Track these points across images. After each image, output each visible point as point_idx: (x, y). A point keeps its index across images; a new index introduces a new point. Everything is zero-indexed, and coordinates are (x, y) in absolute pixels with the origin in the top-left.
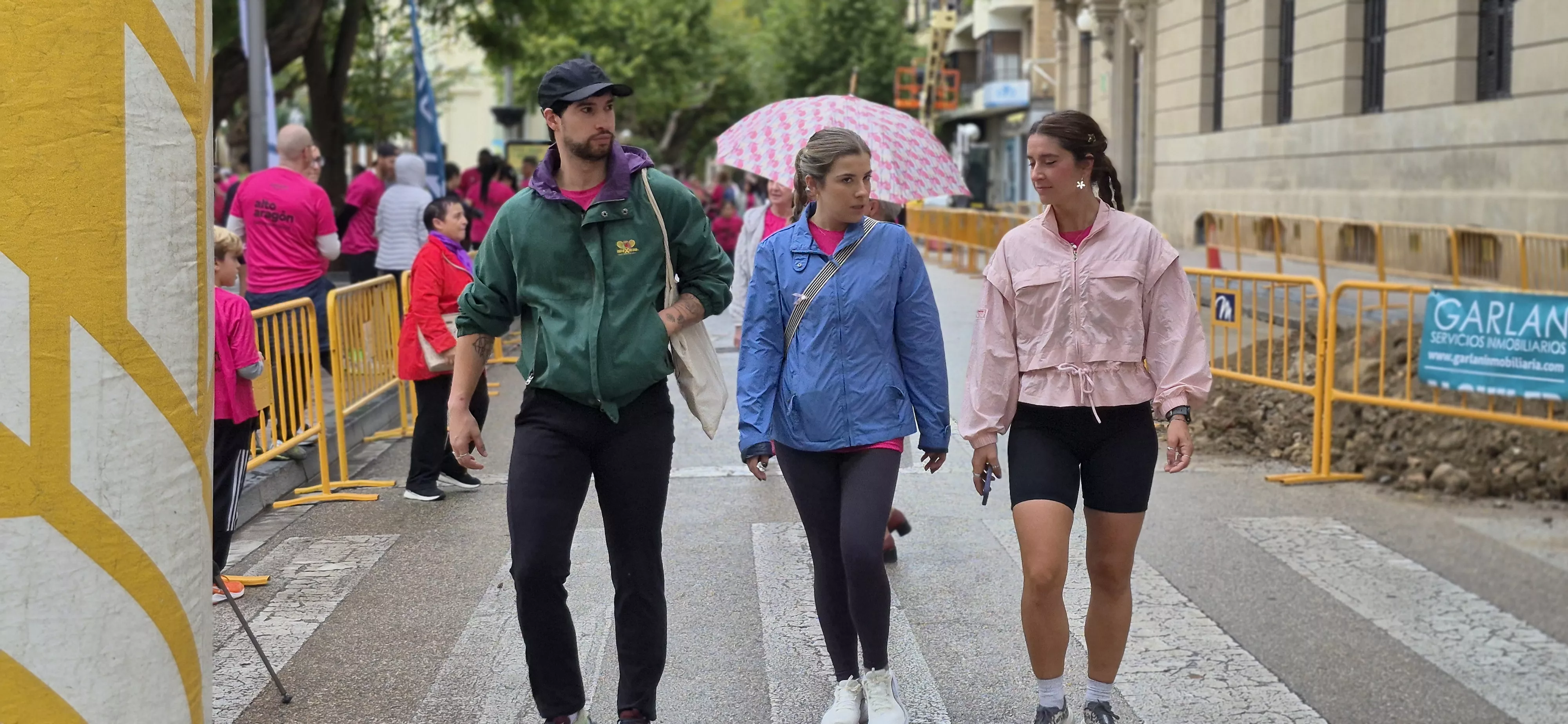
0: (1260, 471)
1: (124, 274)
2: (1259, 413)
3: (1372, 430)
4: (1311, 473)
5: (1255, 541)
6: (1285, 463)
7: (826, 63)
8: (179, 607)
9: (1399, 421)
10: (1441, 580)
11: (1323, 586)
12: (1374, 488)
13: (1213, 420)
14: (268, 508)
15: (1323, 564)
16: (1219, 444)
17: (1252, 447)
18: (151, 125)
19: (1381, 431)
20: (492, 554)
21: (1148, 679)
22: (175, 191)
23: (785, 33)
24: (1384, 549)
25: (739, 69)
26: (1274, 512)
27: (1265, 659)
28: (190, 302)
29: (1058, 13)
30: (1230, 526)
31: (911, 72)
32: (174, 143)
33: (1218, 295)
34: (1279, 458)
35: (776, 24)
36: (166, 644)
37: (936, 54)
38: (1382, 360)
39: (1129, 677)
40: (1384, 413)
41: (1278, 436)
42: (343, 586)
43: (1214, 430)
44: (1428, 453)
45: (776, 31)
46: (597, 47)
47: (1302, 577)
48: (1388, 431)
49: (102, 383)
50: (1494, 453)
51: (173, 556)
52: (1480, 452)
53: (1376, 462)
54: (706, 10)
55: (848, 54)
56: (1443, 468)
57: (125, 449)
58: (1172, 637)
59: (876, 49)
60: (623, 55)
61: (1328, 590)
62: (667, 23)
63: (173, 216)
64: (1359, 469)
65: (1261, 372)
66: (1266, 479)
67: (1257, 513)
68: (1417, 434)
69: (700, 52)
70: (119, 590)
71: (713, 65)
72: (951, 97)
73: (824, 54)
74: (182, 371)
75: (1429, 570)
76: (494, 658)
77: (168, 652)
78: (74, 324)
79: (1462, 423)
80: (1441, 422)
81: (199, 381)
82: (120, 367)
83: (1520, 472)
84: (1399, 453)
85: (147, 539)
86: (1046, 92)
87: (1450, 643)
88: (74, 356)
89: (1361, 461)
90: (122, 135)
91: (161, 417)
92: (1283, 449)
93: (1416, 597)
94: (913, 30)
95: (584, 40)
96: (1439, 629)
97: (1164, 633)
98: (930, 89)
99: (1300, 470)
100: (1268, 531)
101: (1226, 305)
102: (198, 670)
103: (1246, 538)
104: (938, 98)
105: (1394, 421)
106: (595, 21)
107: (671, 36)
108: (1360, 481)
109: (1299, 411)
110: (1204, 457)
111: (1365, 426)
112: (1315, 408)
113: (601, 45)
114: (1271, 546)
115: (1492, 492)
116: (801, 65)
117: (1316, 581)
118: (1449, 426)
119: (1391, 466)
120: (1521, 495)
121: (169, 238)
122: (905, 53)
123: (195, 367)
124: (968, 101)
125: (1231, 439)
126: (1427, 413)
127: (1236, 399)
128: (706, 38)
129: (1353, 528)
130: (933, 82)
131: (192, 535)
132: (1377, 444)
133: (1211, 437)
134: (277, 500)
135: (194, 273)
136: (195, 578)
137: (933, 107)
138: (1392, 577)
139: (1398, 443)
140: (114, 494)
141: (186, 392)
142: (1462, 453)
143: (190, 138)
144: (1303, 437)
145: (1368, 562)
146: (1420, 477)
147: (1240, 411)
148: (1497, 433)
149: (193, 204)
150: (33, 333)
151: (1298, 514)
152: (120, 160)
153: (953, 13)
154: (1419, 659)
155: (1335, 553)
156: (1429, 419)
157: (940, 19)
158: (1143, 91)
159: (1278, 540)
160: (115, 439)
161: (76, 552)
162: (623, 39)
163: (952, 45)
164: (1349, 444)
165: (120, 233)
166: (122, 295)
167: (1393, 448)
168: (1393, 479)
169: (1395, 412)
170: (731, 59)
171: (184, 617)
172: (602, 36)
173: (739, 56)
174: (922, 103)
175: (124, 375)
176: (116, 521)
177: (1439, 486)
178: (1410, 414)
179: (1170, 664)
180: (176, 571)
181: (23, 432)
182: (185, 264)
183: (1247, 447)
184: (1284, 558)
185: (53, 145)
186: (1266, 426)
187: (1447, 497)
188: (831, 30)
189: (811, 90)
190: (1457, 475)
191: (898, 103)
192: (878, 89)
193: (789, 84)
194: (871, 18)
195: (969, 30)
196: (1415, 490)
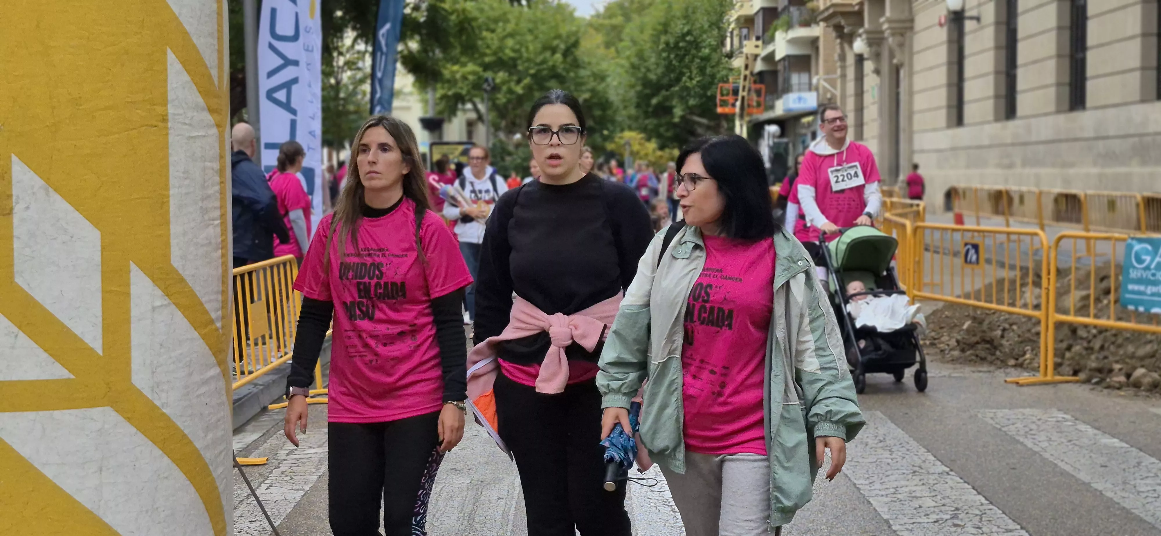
0: (1000, 375)
1: (169, 230)
2: (999, 332)
3: (1085, 344)
4: (1039, 377)
5: (998, 426)
6: (1019, 370)
7: (665, 81)
8: (210, 474)
9: (1105, 337)
10: (1141, 454)
11: (1051, 459)
12: (1087, 387)
13: (963, 338)
14: (265, 409)
15: (1051, 443)
16: (969, 356)
17: (994, 358)
18: (187, 121)
19: (1091, 344)
21: (922, 528)
22: (204, 169)
23: (635, 60)
24: (1096, 432)
25: (601, 87)
26: (1012, 406)
27: (1010, 513)
28: (216, 250)
29: (838, 41)
30: (980, 415)
31: (729, 86)
32: (204, 134)
33: (966, 244)
34: (1015, 366)
35: (628, 53)
36: (201, 501)
37: (748, 73)
38: (1092, 291)
39: (907, 526)
40: (1094, 331)
41: (1013, 349)
42: (321, 464)
43: (964, 346)
44: (1128, 360)
45: (628, 58)
46: (496, 72)
47: (1036, 453)
48: (1097, 344)
49: (154, 309)
51: (206, 436)
53: (1088, 367)
54: (576, 44)
55: (682, 74)
56: (1140, 372)
57: (171, 358)
58: (939, 497)
59: (702, 70)
60: (515, 78)
61: (1056, 462)
62: (548, 54)
63: (203, 187)
64: (1075, 373)
65: (1000, 302)
66: (1006, 381)
67: (1000, 406)
68: (1120, 346)
69: (572, 74)
70: (166, 460)
71: (582, 84)
72: (759, 105)
73: (664, 75)
74: (210, 301)
75: (1132, 446)
76: (434, 515)
77: (202, 507)
78: (133, 266)
79: (1153, 338)
80: (1137, 336)
81: (223, 307)
82: (167, 298)
84: (1106, 361)
85: (186, 424)
86: (830, 99)
87: (1150, 500)
88: (134, 290)
89: (1077, 368)
90: (167, 128)
91: (196, 334)
92: (1017, 359)
93: (1123, 466)
94: (730, 56)
95: (486, 67)
96: (1142, 489)
97: (933, 494)
98: (743, 98)
99: (1031, 374)
100: (1009, 419)
101: (972, 252)
102: (224, 520)
103: (991, 425)
104: (749, 106)
105: (1102, 336)
106: (495, 53)
107: (551, 63)
108: (1077, 382)
109: (1029, 331)
110: (958, 366)
111: (1079, 341)
112: (1042, 328)
113: (499, 71)
114: (1012, 430)
116: (646, 83)
117: (1047, 455)
118: (1143, 340)
119: (1100, 370)
121: (200, 204)
122: (724, 73)
123: (220, 298)
124: (772, 107)
125: (978, 352)
126: (1126, 330)
127: (981, 323)
128: (576, 64)
129: (1073, 416)
130: (745, 94)
131: (219, 421)
132: (1089, 355)
133: (963, 351)
134: (271, 404)
135: (218, 230)
136: (221, 452)
137: (745, 113)
138: (1104, 452)
139: (1105, 353)
140: (163, 391)
141: (213, 315)
142: (1154, 359)
143: (214, 131)
144: (1032, 350)
145: (1085, 441)
146: (1122, 379)
147: (984, 332)
149: (217, 179)
150: (103, 273)
151: (1031, 407)
152: (165, 147)
153: (760, 43)
154: (1127, 512)
155: (1060, 435)
156: (1128, 335)
157: (750, 47)
158: (903, 97)
159: (1016, 426)
160: (163, 350)
161: (136, 433)
162: (515, 66)
163: (759, 66)
164: (1068, 355)
165: (165, 200)
166: (168, 245)
167: (1101, 356)
168: (1102, 381)
169: (1102, 330)
170: (595, 80)
171: (213, 481)
172: (500, 64)
173: (601, 77)
174: (737, 110)
175: (169, 304)
176: (164, 411)
177: (1137, 385)
178: (1114, 332)
179: (938, 517)
180: (207, 447)
181: (97, 345)
182: (212, 222)
183: (990, 358)
184: (1021, 439)
185: (117, 136)
186: (1004, 342)
187: (1144, 393)
188: (669, 57)
189: (654, 101)
190: (1151, 376)
191: (719, 110)
192: (704, 99)
193: (638, 97)
194: (698, 48)
195: (772, 55)
196: (1119, 389)
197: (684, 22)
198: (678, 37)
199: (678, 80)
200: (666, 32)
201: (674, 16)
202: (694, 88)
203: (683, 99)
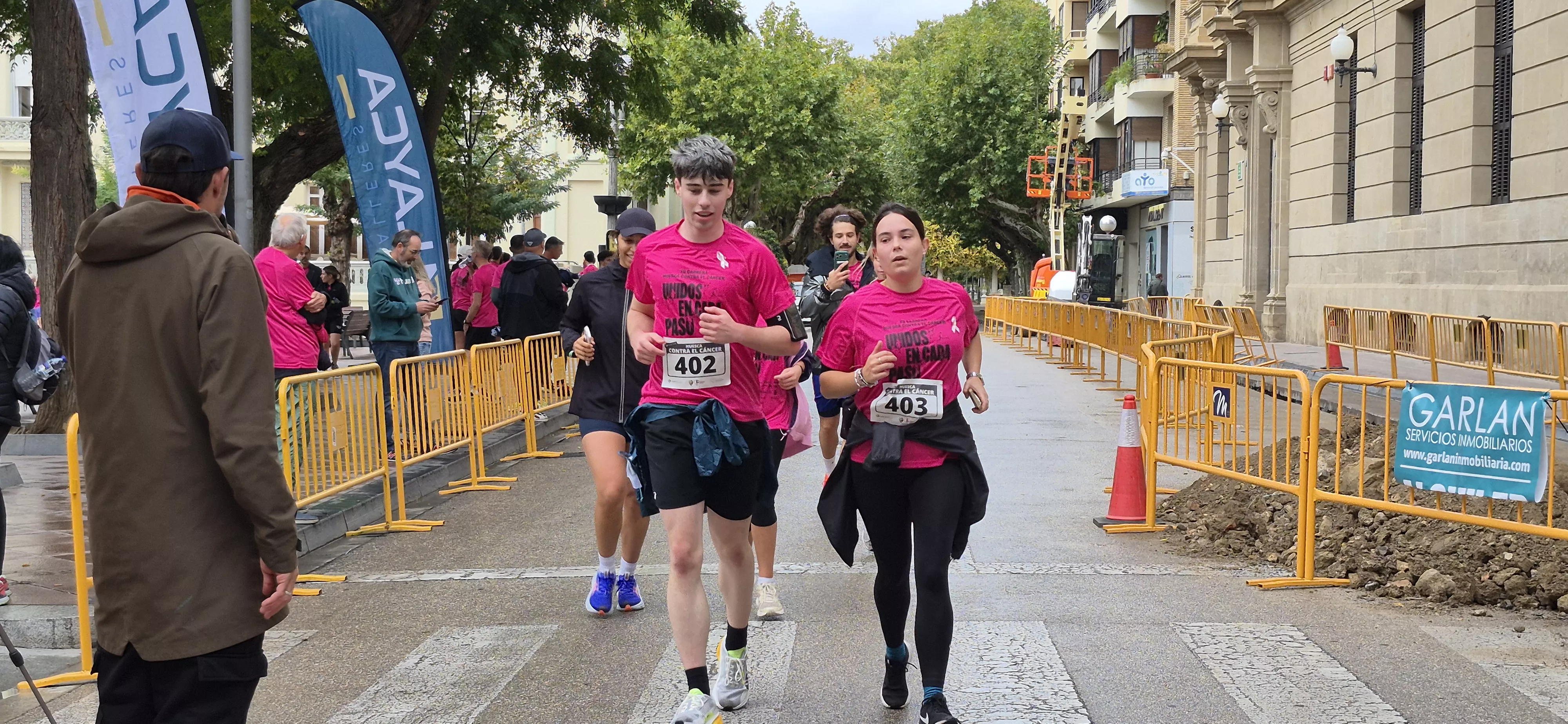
0: (1249, 575)
2: (1266, 514)
3: (1368, 533)
4: (1296, 578)
5: (1193, 646)
6: (1278, 567)
7: (959, 149)
9: (1393, 524)
11: (1234, 694)
12: (1356, 593)
15: (1249, 671)
16: (1218, 546)
17: (1251, 550)
19: (1375, 534)
20: (397, 651)
23: (916, 120)
24: (1323, 657)
29: (1196, 98)
31: (1042, 160)
33: (1215, 389)
34: (1274, 562)
35: (908, 110)
37: (1067, 141)
40: (1380, 517)
41: (1279, 538)
43: (1215, 532)
44: (1418, 557)
45: (908, 117)
47: (1218, 685)
48: (1382, 534)
50: (1486, 559)
52: (1472, 557)
53: (1364, 566)
55: (983, 141)
56: (1432, 572)
59: (1010, 136)
61: (1237, 698)
64: (1347, 574)
66: (1248, 583)
67: (1213, 618)
68: (1412, 537)
71: (842, 153)
72: (1086, 186)
73: (957, 142)
75: (1357, 678)
79: (1456, 526)
83: (1509, 578)
84: (1388, 557)
86: (1186, 181)
89: (1352, 566)
92: (1280, 553)
93: (1325, 707)
94: (1053, 117)
98: (1060, 175)
99: (1291, 574)
101: (1222, 400)
103: (1184, 645)
104: (1070, 187)
105: (1389, 523)
108: (1346, 586)
110: (1198, 560)
111: (1361, 529)
112: (1300, 510)
114: (1207, 652)
115: (1476, 601)
116: (932, 152)
117: (1230, 688)
118: (1442, 531)
119: (1379, 571)
120: (1509, 603)
122: (1041, 140)
124: (1109, 190)
125: (1230, 542)
127: (1243, 500)
129: (1305, 634)
130: (1063, 170)
132: (1369, 548)
133: (1212, 539)
139: (1392, 547)
142: (1452, 557)
145: (1299, 669)
146: (1406, 583)
147: (1244, 513)
148: (1490, 537)
151: (1258, 619)
153: (1084, 99)
155: (1270, 660)
156: (1424, 522)
157: (1071, 105)
158: (1277, 180)
159: (1218, 646)
163: (1092, 132)
164: (1343, 547)
167: (1384, 551)
168: (1379, 584)
169: (1389, 516)
170: (863, 147)
173: (873, 144)
174: (1052, 192)
177: (1423, 593)
178: (1403, 518)
183: (1245, 550)
184: (1212, 666)
186: (1270, 528)
187: (1429, 605)
188: (964, 117)
189: (943, 178)
190: (1444, 580)
191: (1030, 193)
192: (1013, 177)
193: (920, 173)
194: (1006, 105)
195: (1110, 116)
196: (1398, 597)
197: (987, 68)
198: (978, 89)
199: (977, 149)
200: (961, 82)
201: (972, 60)
202: (998, 160)
203: (983, 174)
